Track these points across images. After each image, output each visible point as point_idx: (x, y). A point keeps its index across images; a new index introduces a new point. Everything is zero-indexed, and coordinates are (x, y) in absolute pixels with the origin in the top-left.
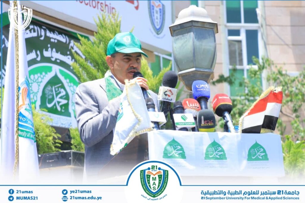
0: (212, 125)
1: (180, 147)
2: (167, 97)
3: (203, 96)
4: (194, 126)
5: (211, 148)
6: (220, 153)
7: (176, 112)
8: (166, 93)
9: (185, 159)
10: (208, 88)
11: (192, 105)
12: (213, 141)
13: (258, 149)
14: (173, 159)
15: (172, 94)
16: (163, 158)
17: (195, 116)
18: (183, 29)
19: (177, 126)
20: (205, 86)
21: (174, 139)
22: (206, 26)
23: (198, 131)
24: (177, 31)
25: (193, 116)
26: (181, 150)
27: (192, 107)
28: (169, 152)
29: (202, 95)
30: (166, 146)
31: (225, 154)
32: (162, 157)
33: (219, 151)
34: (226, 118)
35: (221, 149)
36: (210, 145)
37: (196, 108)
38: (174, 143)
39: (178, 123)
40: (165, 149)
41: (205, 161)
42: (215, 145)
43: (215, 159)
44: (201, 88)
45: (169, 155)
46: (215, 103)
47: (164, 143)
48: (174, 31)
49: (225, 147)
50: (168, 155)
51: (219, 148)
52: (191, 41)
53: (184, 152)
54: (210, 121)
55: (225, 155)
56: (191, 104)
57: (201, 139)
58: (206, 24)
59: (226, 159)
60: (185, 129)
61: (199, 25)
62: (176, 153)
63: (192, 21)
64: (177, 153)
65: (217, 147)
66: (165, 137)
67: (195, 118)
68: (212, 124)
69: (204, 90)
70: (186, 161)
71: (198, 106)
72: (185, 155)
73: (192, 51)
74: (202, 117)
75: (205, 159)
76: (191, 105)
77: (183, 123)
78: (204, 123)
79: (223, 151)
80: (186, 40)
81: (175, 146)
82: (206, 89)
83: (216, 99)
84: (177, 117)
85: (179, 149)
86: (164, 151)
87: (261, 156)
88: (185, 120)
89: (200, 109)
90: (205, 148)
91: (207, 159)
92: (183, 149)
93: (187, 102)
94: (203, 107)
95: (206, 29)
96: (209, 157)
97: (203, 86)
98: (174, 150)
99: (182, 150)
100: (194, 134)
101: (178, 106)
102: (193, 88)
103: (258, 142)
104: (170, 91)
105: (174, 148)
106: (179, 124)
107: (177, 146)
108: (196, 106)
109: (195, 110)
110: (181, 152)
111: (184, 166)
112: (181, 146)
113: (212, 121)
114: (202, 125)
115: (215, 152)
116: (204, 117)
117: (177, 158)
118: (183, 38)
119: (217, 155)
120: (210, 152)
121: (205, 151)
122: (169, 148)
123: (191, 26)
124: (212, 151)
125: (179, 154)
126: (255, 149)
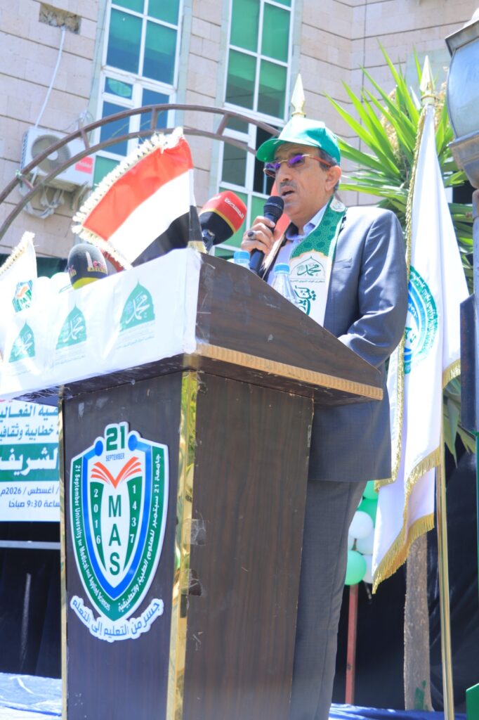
1: (31, 336)
5: (67, 324)
6: (78, 329)
12: (73, 308)
13: (138, 300)
16: (9, 362)
21: (26, 322)
26: (31, 342)
28: (17, 349)
30: (16, 339)
31: (86, 328)
33: (78, 324)
35: (81, 320)
36: (68, 317)
38: (25, 331)
40: (14, 346)
42: (75, 315)
43: (70, 343)
45: (16, 355)
51: (79, 317)
53: (33, 344)
55: (86, 331)
59: (85, 339)
62: (24, 348)
65: (76, 319)
72: (34, 348)
75: (56, 348)
79: (83, 322)
86: (12, 349)
92: (34, 336)
96: (63, 343)
98: (24, 343)
105: (24, 339)
112: (32, 333)
115: (72, 328)
117: (24, 357)
119: (74, 334)
122: (18, 342)
124: (68, 330)
125: (28, 349)
126: (134, 301)
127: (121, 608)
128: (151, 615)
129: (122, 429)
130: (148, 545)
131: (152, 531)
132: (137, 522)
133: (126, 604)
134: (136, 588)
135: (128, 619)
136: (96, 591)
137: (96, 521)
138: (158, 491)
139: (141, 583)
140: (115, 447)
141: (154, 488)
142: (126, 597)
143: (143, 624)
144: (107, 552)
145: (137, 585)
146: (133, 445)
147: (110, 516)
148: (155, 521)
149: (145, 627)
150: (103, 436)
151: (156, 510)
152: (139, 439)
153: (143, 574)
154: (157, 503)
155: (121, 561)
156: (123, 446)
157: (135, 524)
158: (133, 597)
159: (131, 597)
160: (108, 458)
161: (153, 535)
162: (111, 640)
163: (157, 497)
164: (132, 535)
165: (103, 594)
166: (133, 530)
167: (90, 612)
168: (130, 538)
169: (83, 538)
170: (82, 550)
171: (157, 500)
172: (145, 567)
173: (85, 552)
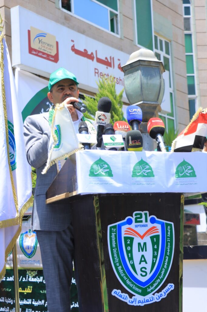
0: (139, 144)
2: (101, 121)
4: (123, 146)
5: (138, 167)
6: (148, 171)
7: (105, 133)
8: (100, 118)
9: (112, 177)
10: (140, 112)
11: (122, 127)
12: (140, 160)
13: (185, 167)
14: (99, 177)
15: (105, 118)
16: (90, 176)
17: (124, 137)
18: (132, 69)
19: (105, 147)
20: (137, 110)
21: (100, 158)
22: (152, 65)
23: (127, 150)
24: (128, 71)
25: (123, 137)
27: (121, 129)
28: (95, 171)
29: (134, 119)
30: (92, 165)
31: (153, 172)
32: (88, 176)
33: (147, 169)
34: (158, 140)
35: (148, 167)
36: (137, 163)
37: (126, 129)
38: (100, 162)
39: (106, 144)
40: (92, 168)
41: (133, 179)
42: (142, 163)
43: (142, 176)
44: (133, 112)
45: (95, 174)
46: (149, 126)
47: (91, 162)
48: (126, 71)
49: (153, 165)
50: (94, 173)
51: (147, 166)
52: (139, 77)
53: (111, 170)
54: (137, 141)
55: (153, 173)
56: (121, 126)
57: (129, 158)
58: (152, 62)
59: (154, 177)
60: (115, 149)
61: (146, 63)
63: (139, 61)
65: (144, 165)
66: (92, 156)
67: (124, 139)
68: (140, 144)
69: (136, 113)
70: (112, 179)
71: (128, 128)
72: (112, 173)
73: (140, 87)
75: (132, 177)
76: (121, 127)
77: (111, 143)
78: (132, 143)
79: (150, 168)
80: (135, 77)
81: (102, 165)
82: (138, 113)
83: (150, 123)
84: (106, 138)
85: (106, 168)
86: (91, 170)
87: (188, 173)
88: (113, 140)
90: (132, 166)
91: (134, 177)
92: (110, 167)
93: (118, 124)
94: (135, 128)
95: (152, 68)
96: (137, 175)
97: (135, 110)
98: (101, 169)
99: (109, 168)
100: (121, 153)
101: (108, 128)
103: (186, 160)
104: (104, 115)
105: (100, 166)
106: (108, 144)
107: (103, 165)
108: (126, 127)
109: (125, 131)
110: (108, 170)
111: (111, 184)
112: (108, 165)
114: (130, 145)
115: (143, 170)
116: (131, 137)
117: (103, 176)
118: (132, 75)
119: (144, 173)
121: (132, 170)
122: (95, 167)
123: (139, 65)
124: (139, 169)
125: (106, 172)
126: (183, 167)
127: (149, 290)
128: (168, 290)
129: (146, 214)
130: (164, 262)
131: (166, 256)
132: (157, 253)
133: (152, 288)
134: (159, 280)
135: (154, 294)
136: (131, 285)
137: (130, 254)
138: (169, 241)
139: (161, 278)
140: (141, 222)
141: (167, 239)
142: (152, 285)
143: (163, 294)
144: (138, 267)
145: (159, 279)
146: (153, 221)
147: (139, 251)
148: (168, 253)
149: (164, 296)
150: (132, 216)
151: (169, 248)
152: (157, 219)
153: (162, 275)
154: (169, 245)
155: (148, 271)
156: (146, 221)
157: (156, 254)
158: (156, 285)
159: (155, 285)
160: (136, 226)
161: (167, 258)
162: (143, 305)
163: (169, 243)
164: (155, 259)
165: (136, 285)
166: (155, 257)
167: (127, 295)
168: (153, 260)
169: (119, 262)
170: (120, 268)
171: (169, 244)
172: (163, 271)
173: (122, 269)
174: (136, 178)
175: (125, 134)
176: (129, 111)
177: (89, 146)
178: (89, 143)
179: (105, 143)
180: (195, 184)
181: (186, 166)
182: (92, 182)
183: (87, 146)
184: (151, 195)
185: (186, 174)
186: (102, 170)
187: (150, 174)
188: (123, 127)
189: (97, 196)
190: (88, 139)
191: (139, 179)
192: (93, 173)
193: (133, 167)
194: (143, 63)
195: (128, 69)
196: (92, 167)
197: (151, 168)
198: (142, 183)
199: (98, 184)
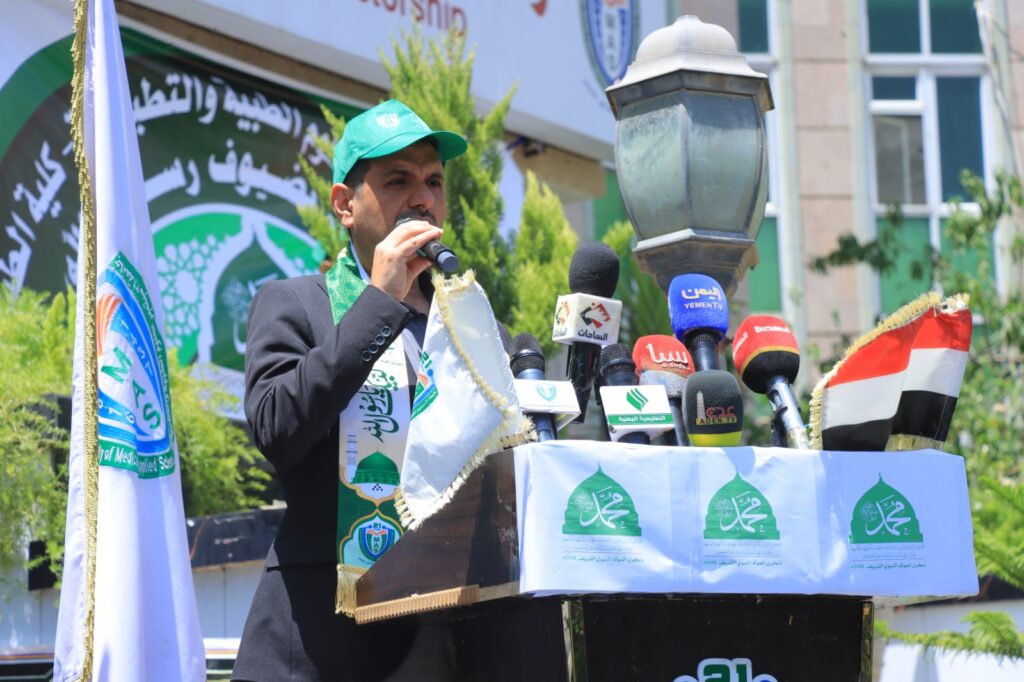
0: (731, 421)
1: (621, 498)
2: (592, 328)
3: (704, 327)
4: (670, 426)
5: (725, 502)
6: (757, 517)
7: (608, 380)
9: (639, 538)
10: (720, 299)
11: (667, 357)
12: (732, 478)
13: (886, 505)
14: (597, 537)
15: (605, 318)
16: (565, 532)
17: (674, 393)
18: (652, 99)
19: (612, 429)
20: (710, 292)
21: (600, 468)
22: (728, 88)
23: (687, 443)
24: (631, 106)
25: (668, 392)
26: (626, 508)
27: (665, 365)
28: (584, 514)
29: (701, 324)
30: (574, 493)
31: (774, 519)
32: (561, 532)
33: (753, 510)
34: (778, 399)
35: (759, 503)
36: (722, 489)
37: (680, 366)
38: (600, 484)
39: (616, 418)
40: (572, 505)
41: (707, 545)
43: (739, 535)
44: (697, 300)
45: (584, 524)
46: (740, 348)
47: (569, 485)
48: (624, 104)
49: (773, 498)
50: (579, 523)
51: (754, 499)
52: (678, 137)
54: (726, 408)
55: (775, 525)
56: (662, 355)
57: (694, 470)
58: (730, 79)
59: (778, 538)
60: (641, 437)
61: (706, 83)
62: (606, 517)
63: (681, 73)
64: (611, 518)
65: (745, 498)
66: (574, 462)
67: (675, 401)
68: (733, 419)
69: (709, 305)
70: (640, 542)
71: (686, 361)
72: (637, 522)
73: (682, 173)
74: (700, 397)
75: (705, 538)
76: (663, 358)
77: (631, 416)
78: (707, 417)
79: (766, 508)
80: (660, 134)
81: (606, 493)
82: (715, 304)
83: (746, 335)
84: (614, 398)
85: (619, 503)
86: (568, 510)
87: (895, 525)
88: (638, 406)
89: (694, 369)
90: (705, 500)
91: (712, 538)
92: (632, 503)
93: (650, 347)
94: (705, 362)
95: (730, 100)
96: (722, 532)
97: (703, 292)
98: (601, 507)
99: (629, 505)
100: (670, 452)
101: (616, 360)
102: (672, 299)
103: (887, 481)
104: (601, 307)
105: (599, 500)
106: (620, 419)
107: (610, 494)
108: (679, 360)
109: (678, 373)
110: (626, 512)
111: (635, 560)
112: (624, 493)
113: (731, 407)
114: (698, 422)
115: (741, 513)
116: (704, 396)
117: (608, 531)
119: (746, 524)
120: (725, 513)
121: (704, 512)
122: (582, 499)
123: (678, 89)
124: (729, 511)
125: (618, 521)
126: (878, 504)
129: (741, 670)
150: (695, 676)
174: (717, 541)
175: (679, 384)
176: (681, 294)
177: (550, 423)
178: (552, 411)
179: (611, 417)
180: (920, 566)
181: (889, 502)
182: (573, 555)
183: (547, 422)
184: (759, 601)
185: (886, 530)
186: (604, 511)
187: (768, 530)
188: (671, 358)
189: (579, 601)
190: (549, 400)
191: (726, 545)
192: (574, 524)
193: (708, 502)
194: (696, 83)
195: (634, 100)
196: (571, 500)
197: (769, 507)
198: (736, 559)
199: (592, 559)
